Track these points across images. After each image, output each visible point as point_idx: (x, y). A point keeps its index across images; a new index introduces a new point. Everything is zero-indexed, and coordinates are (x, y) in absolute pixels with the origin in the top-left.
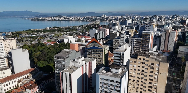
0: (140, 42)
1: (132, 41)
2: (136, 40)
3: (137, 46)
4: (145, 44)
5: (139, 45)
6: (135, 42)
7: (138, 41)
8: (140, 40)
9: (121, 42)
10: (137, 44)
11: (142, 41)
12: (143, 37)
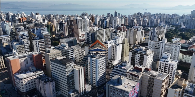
0: (44, 42)
1: (36, 43)
2: (39, 41)
3: (42, 46)
4: (47, 43)
5: (43, 45)
6: (39, 43)
7: (42, 42)
8: (43, 41)
9: (25, 46)
10: (41, 44)
11: (45, 41)
12: (45, 38)
